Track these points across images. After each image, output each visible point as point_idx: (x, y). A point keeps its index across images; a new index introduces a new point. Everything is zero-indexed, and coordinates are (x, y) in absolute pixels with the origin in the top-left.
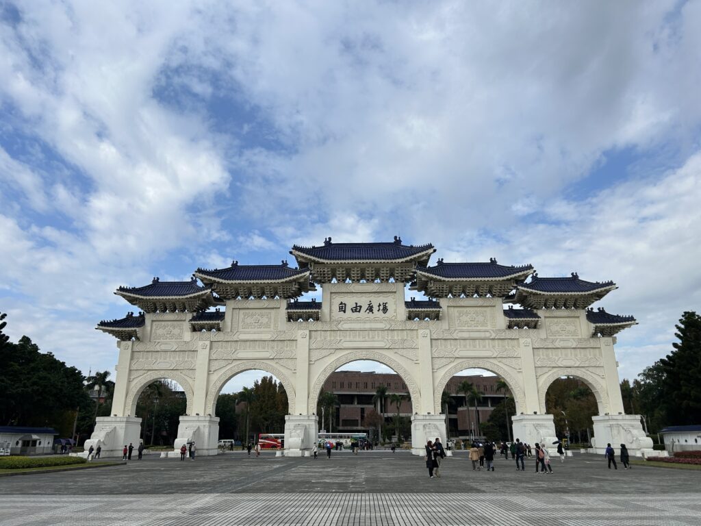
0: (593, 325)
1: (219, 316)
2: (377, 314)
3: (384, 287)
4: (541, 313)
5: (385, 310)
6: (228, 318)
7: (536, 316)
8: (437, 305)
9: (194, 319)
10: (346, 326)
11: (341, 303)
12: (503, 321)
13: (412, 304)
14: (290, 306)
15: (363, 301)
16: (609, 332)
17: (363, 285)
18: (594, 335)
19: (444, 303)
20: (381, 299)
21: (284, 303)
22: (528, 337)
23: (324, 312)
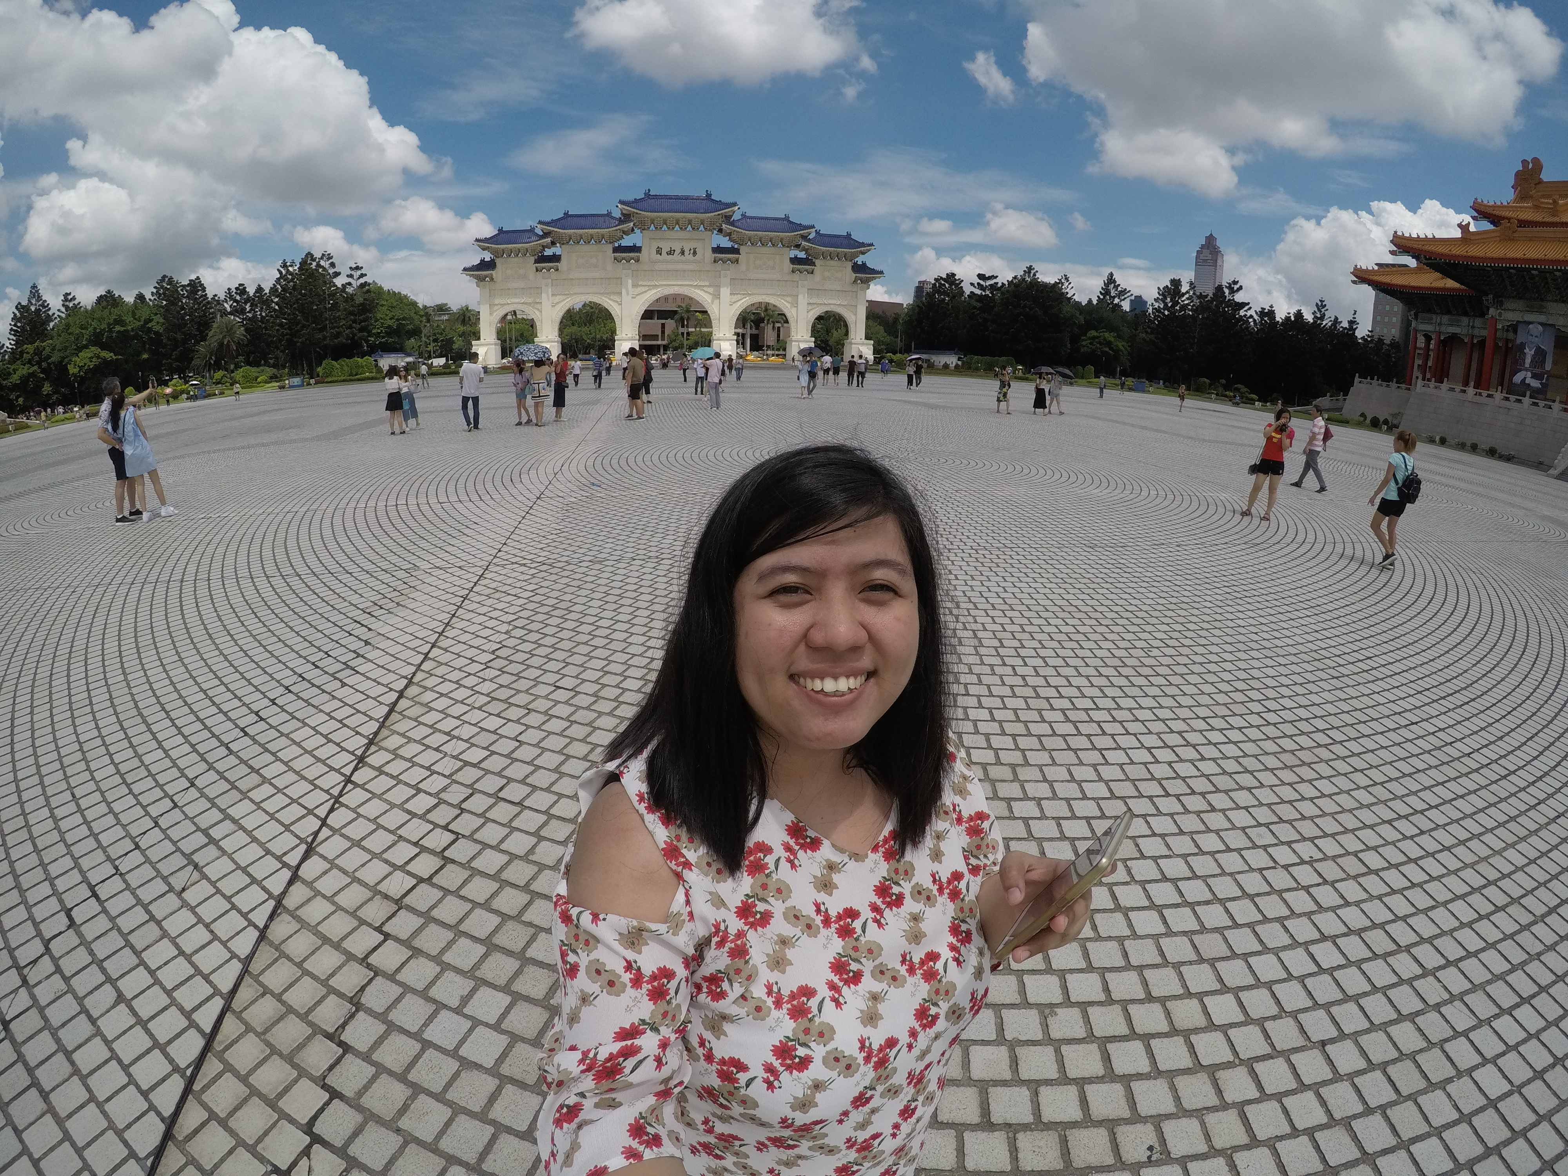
0: (856, 274)
1: (556, 258)
2: (688, 257)
3: (695, 234)
4: (817, 262)
5: (695, 253)
6: (564, 259)
7: (814, 264)
8: (736, 251)
9: (536, 262)
10: (663, 267)
11: (658, 247)
12: (788, 266)
13: (718, 250)
14: (616, 250)
15: (677, 248)
16: (866, 282)
17: (677, 233)
18: (855, 281)
19: (743, 249)
20: (692, 245)
21: (610, 248)
22: (805, 281)
23: (644, 255)
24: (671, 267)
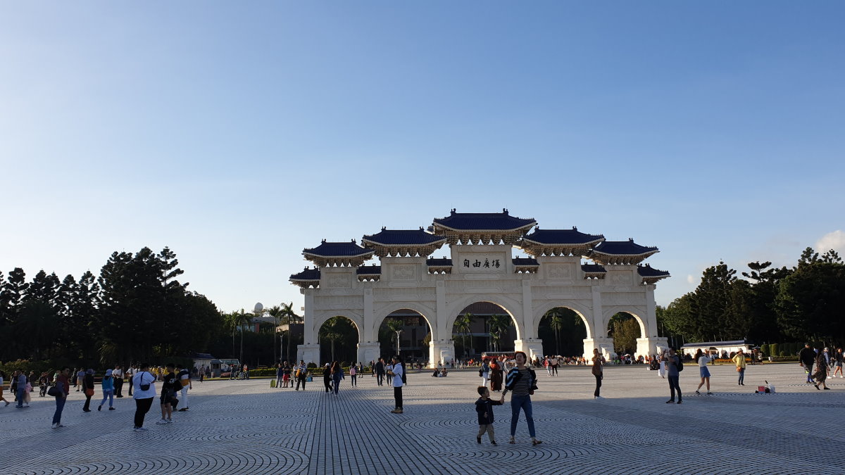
0: (642, 277)
1: (375, 269)
2: (492, 268)
3: (497, 248)
4: (606, 268)
5: (498, 265)
6: (382, 271)
7: (603, 270)
8: (535, 262)
9: (358, 272)
10: (470, 277)
11: (466, 260)
12: (581, 273)
13: (518, 261)
15: (482, 260)
16: (652, 282)
17: (481, 246)
18: (642, 283)
19: (540, 260)
20: (495, 257)
21: (423, 261)
22: (598, 287)
23: (455, 268)
24: (478, 277)
